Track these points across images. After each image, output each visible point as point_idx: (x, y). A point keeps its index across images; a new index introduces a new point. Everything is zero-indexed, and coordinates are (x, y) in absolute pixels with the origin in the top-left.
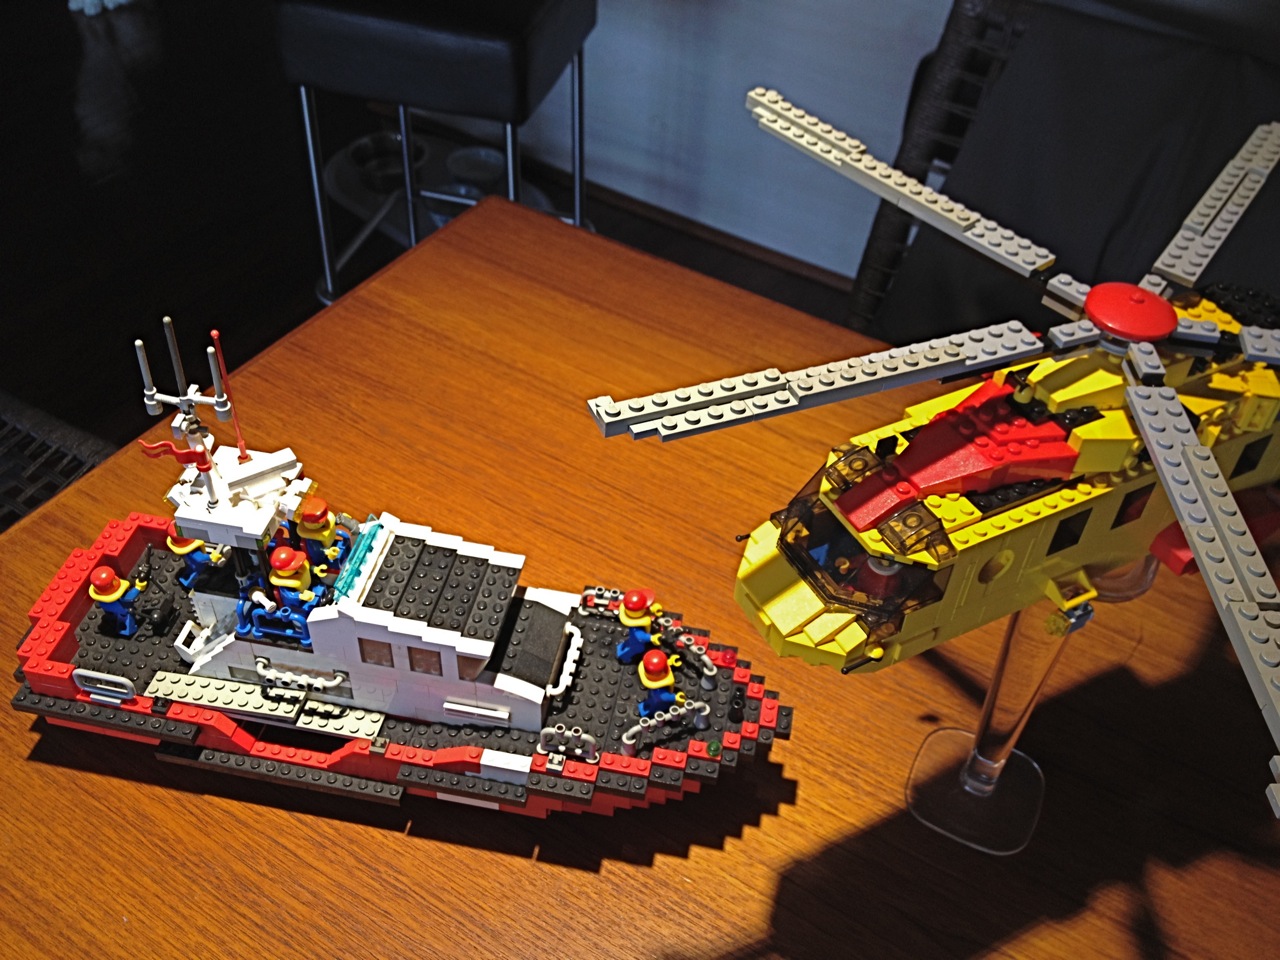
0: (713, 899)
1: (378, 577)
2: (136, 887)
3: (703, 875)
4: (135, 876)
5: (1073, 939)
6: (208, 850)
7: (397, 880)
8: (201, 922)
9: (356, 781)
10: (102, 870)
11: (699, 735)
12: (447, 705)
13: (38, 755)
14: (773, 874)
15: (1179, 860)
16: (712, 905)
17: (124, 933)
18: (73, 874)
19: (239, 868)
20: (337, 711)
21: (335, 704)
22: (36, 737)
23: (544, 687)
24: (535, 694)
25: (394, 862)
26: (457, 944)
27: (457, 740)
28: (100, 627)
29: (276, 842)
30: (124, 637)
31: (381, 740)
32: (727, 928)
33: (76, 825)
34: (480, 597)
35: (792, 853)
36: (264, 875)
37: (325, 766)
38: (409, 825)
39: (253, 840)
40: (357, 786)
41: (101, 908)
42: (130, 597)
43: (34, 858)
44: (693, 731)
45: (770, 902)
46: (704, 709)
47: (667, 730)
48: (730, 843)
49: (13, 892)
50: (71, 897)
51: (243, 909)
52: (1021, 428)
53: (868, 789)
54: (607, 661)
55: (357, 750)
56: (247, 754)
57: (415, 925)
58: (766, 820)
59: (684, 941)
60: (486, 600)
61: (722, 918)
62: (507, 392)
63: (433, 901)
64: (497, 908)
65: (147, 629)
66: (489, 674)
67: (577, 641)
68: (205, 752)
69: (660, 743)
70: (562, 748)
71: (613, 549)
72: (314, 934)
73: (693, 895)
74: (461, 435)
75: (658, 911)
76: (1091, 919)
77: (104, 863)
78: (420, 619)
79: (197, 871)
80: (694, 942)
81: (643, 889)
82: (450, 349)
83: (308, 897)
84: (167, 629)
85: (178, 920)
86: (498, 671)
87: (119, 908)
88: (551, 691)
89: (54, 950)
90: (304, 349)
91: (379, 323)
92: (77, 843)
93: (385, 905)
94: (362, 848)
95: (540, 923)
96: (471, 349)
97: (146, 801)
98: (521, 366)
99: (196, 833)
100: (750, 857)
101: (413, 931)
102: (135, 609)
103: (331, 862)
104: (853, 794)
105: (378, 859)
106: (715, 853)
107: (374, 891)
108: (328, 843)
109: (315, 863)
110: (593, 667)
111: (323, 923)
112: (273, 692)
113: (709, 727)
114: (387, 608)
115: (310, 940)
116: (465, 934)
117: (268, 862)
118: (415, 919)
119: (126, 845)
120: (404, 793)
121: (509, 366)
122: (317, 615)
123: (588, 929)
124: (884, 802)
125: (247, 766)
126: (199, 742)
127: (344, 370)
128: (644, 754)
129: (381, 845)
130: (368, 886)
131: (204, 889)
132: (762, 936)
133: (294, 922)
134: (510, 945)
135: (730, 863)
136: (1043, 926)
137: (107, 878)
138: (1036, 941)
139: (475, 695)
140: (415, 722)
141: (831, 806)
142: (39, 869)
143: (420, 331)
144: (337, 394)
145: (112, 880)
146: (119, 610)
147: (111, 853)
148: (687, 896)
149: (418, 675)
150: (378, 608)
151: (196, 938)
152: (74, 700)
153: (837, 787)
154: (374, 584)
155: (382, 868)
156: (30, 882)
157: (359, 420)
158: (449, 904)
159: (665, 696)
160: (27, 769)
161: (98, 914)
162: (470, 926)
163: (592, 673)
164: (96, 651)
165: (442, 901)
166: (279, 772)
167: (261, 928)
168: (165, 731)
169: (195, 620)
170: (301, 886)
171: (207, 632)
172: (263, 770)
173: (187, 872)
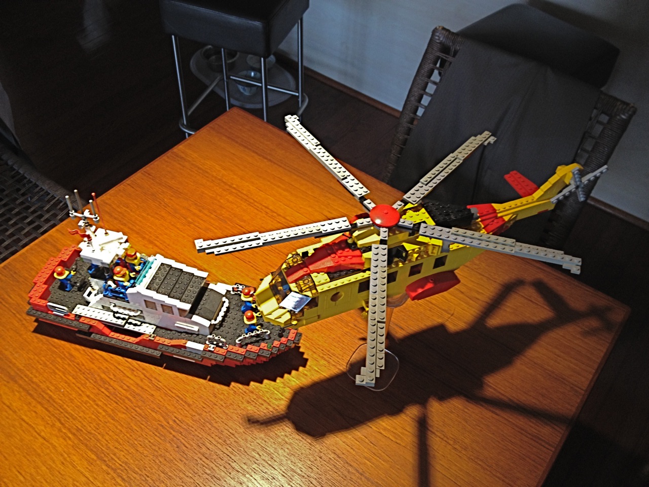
0: (268, 399)
1: (153, 279)
2: (67, 380)
3: (267, 390)
4: (67, 376)
5: (395, 423)
6: (93, 368)
7: (158, 384)
8: (88, 393)
9: (145, 348)
10: (56, 373)
11: (265, 341)
12: (176, 325)
13: (36, 331)
14: (292, 392)
15: (442, 398)
16: (268, 401)
17: (61, 395)
18: (46, 374)
19: (103, 376)
20: (139, 323)
21: (139, 321)
22: (36, 324)
23: (210, 321)
24: (207, 323)
25: (157, 378)
26: (176, 407)
27: (180, 337)
28: (59, 286)
29: (117, 367)
30: (66, 291)
31: (153, 335)
32: (271, 409)
33: (48, 357)
34: (189, 288)
35: (301, 385)
36: (112, 379)
37: (134, 342)
38: (165, 365)
39: (110, 367)
40: (145, 350)
41: (54, 386)
42: (69, 277)
43: (33, 367)
44: (264, 340)
45: (289, 401)
46: (267, 332)
47: (254, 339)
48: (279, 380)
49: (25, 378)
50: (45, 382)
51: (103, 390)
52: (348, 252)
53: (334, 363)
54: (238, 312)
55: (145, 338)
56: (107, 336)
57: (161, 400)
58: (294, 372)
59: (255, 412)
60: (191, 289)
61: (270, 405)
62: (227, 197)
63: (169, 392)
64: (191, 396)
65: (75, 288)
66: (190, 315)
67: (226, 305)
68: (93, 334)
69: (251, 343)
70: (215, 343)
71: (258, 266)
72: (127, 401)
73: (261, 397)
74: (206, 215)
75: (248, 401)
76: (403, 416)
77: (57, 371)
78: (166, 295)
79: (89, 376)
80: (258, 413)
81: (244, 393)
82: (207, 177)
83: (125, 387)
84: (82, 289)
85: (80, 392)
86: (194, 314)
87: (60, 387)
88: (213, 322)
89: (38, 399)
90: (149, 174)
91: (180, 164)
92: (48, 363)
93: (152, 392)
94: (147, 372)
95: (205, 402)
96: (216, 178)
97: (73, 350)
98: (234, 186)
99: (89, 362)
100: (285, 385)
101: (161, 402)
102: (71, 281)
103: (135, 376)
104: (327, 365)
105: (152, 376)
106: (273, 383)
107: (149, 387)
108: (135, 369)
109: (130, 376)
110: (232, 314)
111: (130, 397)
112: (117, 315)
113: (270, 338)
114: (154, 290)
115: (125, 402)
116: (179, 404)
117: (113, 375)
118: (162, 398)
119: (65, 365)
120: (162, 354)
121: (230, 186)
122: (130, 291)
123: (222, 406)
124: (338, 369)
125: (107, 341)
126: (91, 331)
127: (164, 184)
128: (244, 347)
129: (154, 372)
130: (147, 385)
131: (90, 382)
132: (283, 412)
133: (120, 396)
134: (194, 409)
135: (277, 387)
136: (385, 417)
137: (57, 376)
138: (381, 422)
139: (185, 322)
140: (167, 329)
141: (319, 369)
142: (34, 371)
143: (197, 169)
144: (160, 195)
145: (59, 377)
146: (65, 282)
147: (59, 367)
148: (259, 397)
149: (165, 314)
150: (151, 290)
151: (86, 399)
152: (47, 313)
153: (323, 362)
154: (151, 281)
155: (153, 379)
156: (31, 375)
157: (167, 206)
158: (175, 393)
159: (253, 327)
160: (32, 335)
161: (53, 388)
162: (181, 402)
163: (232, 316)
164: (57, 296)
165: (172, 392)
166: (119, 344)
167: (108, 397)
168: (78, 327)
169: (92, 287)
170: (124, 384)
171: (95, 292)
172: (113, 342)
173: (84, 376)
